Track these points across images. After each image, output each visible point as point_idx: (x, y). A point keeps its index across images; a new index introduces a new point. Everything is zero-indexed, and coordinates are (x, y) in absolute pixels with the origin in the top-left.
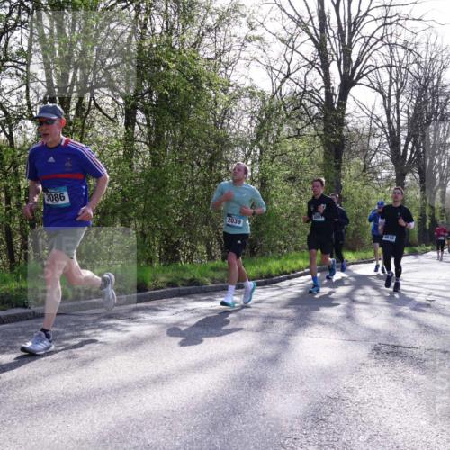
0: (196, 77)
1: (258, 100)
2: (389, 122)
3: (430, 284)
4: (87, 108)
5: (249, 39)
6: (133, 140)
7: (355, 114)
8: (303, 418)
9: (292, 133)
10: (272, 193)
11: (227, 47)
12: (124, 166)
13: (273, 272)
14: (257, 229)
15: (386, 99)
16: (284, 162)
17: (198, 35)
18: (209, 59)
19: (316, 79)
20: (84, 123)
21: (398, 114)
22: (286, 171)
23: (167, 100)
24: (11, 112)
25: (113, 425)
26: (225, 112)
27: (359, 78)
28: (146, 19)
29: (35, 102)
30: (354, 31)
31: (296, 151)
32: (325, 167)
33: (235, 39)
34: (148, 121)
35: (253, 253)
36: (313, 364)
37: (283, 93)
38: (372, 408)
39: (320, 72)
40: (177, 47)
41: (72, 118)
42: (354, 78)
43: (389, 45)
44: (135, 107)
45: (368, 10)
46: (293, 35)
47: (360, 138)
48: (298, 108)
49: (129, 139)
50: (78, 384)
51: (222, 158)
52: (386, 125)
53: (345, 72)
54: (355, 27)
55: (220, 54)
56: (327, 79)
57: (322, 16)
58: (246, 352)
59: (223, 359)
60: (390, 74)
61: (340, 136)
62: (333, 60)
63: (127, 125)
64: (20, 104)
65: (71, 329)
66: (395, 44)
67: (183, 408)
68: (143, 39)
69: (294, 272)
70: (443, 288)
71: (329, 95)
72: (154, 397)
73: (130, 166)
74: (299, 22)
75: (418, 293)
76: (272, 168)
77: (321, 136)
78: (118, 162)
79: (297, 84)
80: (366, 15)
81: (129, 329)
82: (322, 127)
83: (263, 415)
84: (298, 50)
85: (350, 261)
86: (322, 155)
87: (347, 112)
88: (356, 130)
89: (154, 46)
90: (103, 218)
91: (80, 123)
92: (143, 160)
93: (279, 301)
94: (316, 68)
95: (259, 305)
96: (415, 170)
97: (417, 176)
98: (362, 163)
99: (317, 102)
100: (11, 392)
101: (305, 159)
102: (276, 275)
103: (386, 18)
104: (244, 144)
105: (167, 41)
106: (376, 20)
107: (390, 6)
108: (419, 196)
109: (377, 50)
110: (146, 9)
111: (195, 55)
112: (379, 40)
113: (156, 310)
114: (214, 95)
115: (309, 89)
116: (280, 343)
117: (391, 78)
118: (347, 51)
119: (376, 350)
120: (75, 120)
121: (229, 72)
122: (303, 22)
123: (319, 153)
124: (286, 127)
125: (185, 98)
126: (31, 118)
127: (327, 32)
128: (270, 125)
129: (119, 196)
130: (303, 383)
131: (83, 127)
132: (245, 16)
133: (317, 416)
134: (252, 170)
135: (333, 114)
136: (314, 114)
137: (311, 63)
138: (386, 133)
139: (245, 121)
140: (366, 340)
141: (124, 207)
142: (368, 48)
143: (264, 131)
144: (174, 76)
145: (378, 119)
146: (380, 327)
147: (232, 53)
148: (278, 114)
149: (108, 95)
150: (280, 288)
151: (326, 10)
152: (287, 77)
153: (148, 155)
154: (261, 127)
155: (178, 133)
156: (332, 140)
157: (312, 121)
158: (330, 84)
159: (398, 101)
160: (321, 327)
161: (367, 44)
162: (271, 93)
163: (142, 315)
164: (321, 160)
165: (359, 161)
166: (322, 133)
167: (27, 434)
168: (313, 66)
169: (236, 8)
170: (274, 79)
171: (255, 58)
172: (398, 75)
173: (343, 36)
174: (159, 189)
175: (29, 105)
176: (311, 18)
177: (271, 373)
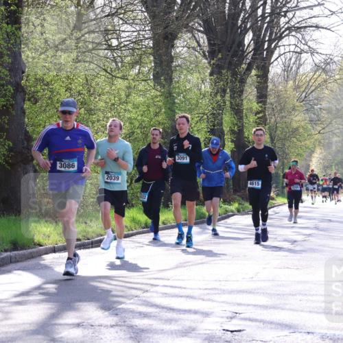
3: (231, 292)
70: (262, 300)
75: (206, 314)
85: (49, 243)
96: (197, 24)
97: (203, 39)
108: (206, 87)
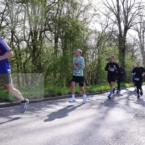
0: (78, 27)
1: (97, 34)
2: (140, 41)
4: (43, 37)
5: (94, 15)
6: (57, 47)
7: (129, 38)
8: (112, 138)
9: (109, 45)
10: (102, 64)
11: (87, 17)
12: (55, 55)
13: (102, 90)
14: (97, 76)
15: (139, 33)
16: (106, 54)
17: (78, 13)
18: (81, 21)
19: (116, 27)
20: (42, 42)
21: (143, 38)
22: (107, 57)
23: (68, 34)
24: (19, 38)
25: (51, 138)
26: (87, 38)
27: (130, 27)
28: (61, 9)
29: (26, 35)
30: (129, 11)
31: (110, 50)
32: (119, 55)
33: (90, 15)
34: (62, 41)
35: (96, 84)
36: (115, 120)
37: (105, 32)
38: (135, 135)
39: (117, 25)
40: (71, 17)
41: (38, 40)
42: (129, 27)
43: (140, 16)
44: (58, 37)
45: (133, 4)
46: (109, 13)
47: (131, 46)
48: (110, 37)
49: (56, 47)
50: (40, 125)
51: (86, 53)
52: (139, 42)
53: (126, 25)
54: (129, 10)
55: (85, 19)
56: (120, 27)
57: (118, 7)
58: (94, 116)
59: (86, 118)
60: (141, 25)
61: (124, 46)
62: (122, 21)
63: (55, 42)
64: (22, 36)
65: (38, 107)
66: (142, 15)
67: (73, 133)
68: (60, 15)
69: (109, 90)
71: (121, 32)
72: (64, 130)
73: (56, 56)
74: (111, 9)
76: (102, 56)
77: (118, 46)
78: (52, 54)
79: (110, 29)
80: (132, 6)
81: (56, 108)
82: (118, 43)
83: (99, 136)
84: (110, 18)
86: (118, 52)
87: (126, 38)
88: (129, 44)
89: (64, 17)
90: (48, 72)
91: (40, 42)
92: (60, 54)
93: (104, 99)
94: (116, 24)
95: (98, 100)
98: (131, 54)
99: (116, 35)
100: (19, 127)
101: (113, 53)
102: (103, 91)
103: (139, 7)
104: (93, 48)
105: (68, 16)
106: (136, 7)
107: (141, 3)
109: (136, 17)
110: (62, 5)
111: (77, 20)
112: (137, 14)
113: (65, 102)
114: (83, 33)
115: (114, 30)
116: (105, 113)
117: (141, 26)
118: (126, 18)
119: (136, 115)
120: (39, 41)
121: (88, 25)
122: (112, 9)
123: (117, 51)
124: (106, 43)
125: (74, 34)
126: (25, 40)
127: (120, 12)
128: (101, 42)
129: (53, 65)
130: (112, 126)
131: (41, 43)
132: (93, 7)
133: (117, 137)
134: (95, 57)
135: (122, 38)
136: (116, 38)
137: (115, 22)
138: (139, 44)
139: (93, 41)
140: (133, 112)
141: (55, 69)
142: (133, 17)
143: (99, 44)
144: (71, 27)
145: (137, 40)
146: (138, 108)
147: (89, 19)
148: (104, 39)
149: (49, 33)
150: (105, 95)
151: (119, 5)
152: (107, 27)
153: (62, 52)
154: (98, 43)
155: (72, 45)
156: (122, 47)
157: (115, 41)
158: (121, 29)
159: (143, 34)
160: (118, 108)
161: (133, 15)
162: (102, 32)
163: (60, 103)
164: (118, 53)
165: (130, 54)
166: (118, 45)
167: (24, 141)
168: (115, 23)
169: (90, 5)
170: (103, 27)
171: (96, 21)
172: (143, 26)
173: (125, 13)
174: (66, 63)
175: (24, 36)
176: (115, 7)
177: (102, 122)
